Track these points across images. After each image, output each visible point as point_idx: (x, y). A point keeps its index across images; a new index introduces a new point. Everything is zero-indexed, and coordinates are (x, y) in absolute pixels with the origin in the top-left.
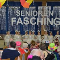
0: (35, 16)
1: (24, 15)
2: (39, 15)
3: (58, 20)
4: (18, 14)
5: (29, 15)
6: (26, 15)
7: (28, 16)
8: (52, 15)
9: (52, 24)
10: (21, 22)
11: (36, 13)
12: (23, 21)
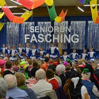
0: (50, 32)
1: (38, 32)
2: (55, 31)
3: (76, 37)
4: (32, 31)
5: (44, 32)
6: (41, 32)
7: (42, 33)
8: (70, 31)
9: (69, 42)
10: (35, 40)
11: (51, 29)
12: (37, 38)
